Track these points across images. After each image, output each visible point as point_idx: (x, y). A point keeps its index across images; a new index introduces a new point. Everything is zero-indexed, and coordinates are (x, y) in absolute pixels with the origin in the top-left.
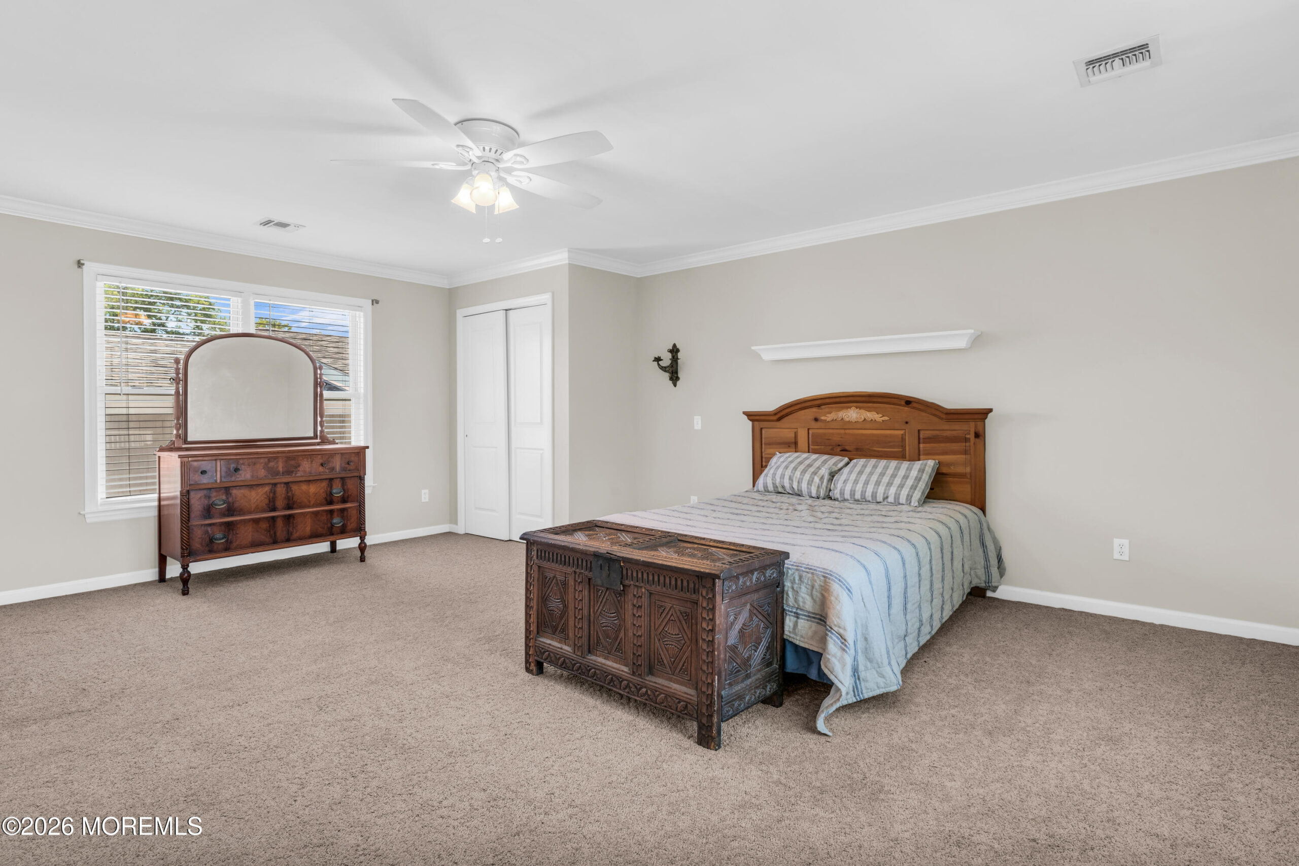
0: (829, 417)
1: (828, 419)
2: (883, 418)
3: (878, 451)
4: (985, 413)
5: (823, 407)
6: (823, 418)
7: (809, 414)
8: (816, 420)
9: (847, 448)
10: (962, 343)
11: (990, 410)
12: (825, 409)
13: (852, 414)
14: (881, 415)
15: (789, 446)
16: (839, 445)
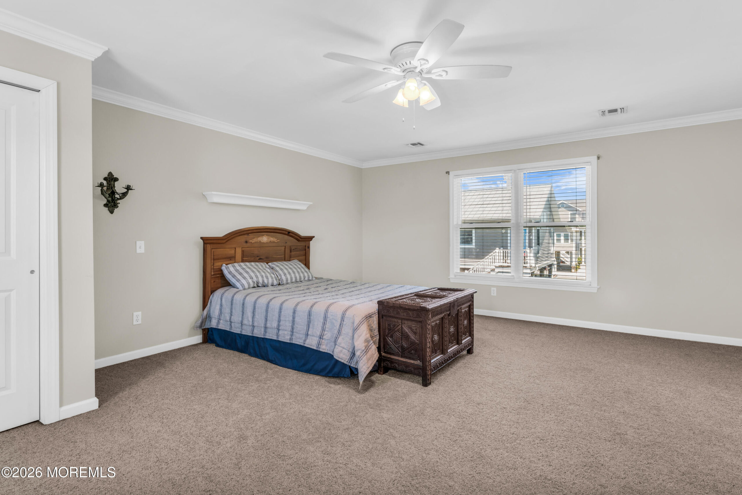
0: (254, 240)
1: (253, 242)
2: (277, 241)
3: (275, 258)
4: (311, 238)
5: (250, 234)
6: (251, 241)
7: (242, 239)
8: (246, 242)
9: (261, 257)
10: (304, 208)
11: (314, 237)
12: (251, 236)
13: (265, 239)
14: (277, 239)
15: (230, 260)
16: (258, 256)
